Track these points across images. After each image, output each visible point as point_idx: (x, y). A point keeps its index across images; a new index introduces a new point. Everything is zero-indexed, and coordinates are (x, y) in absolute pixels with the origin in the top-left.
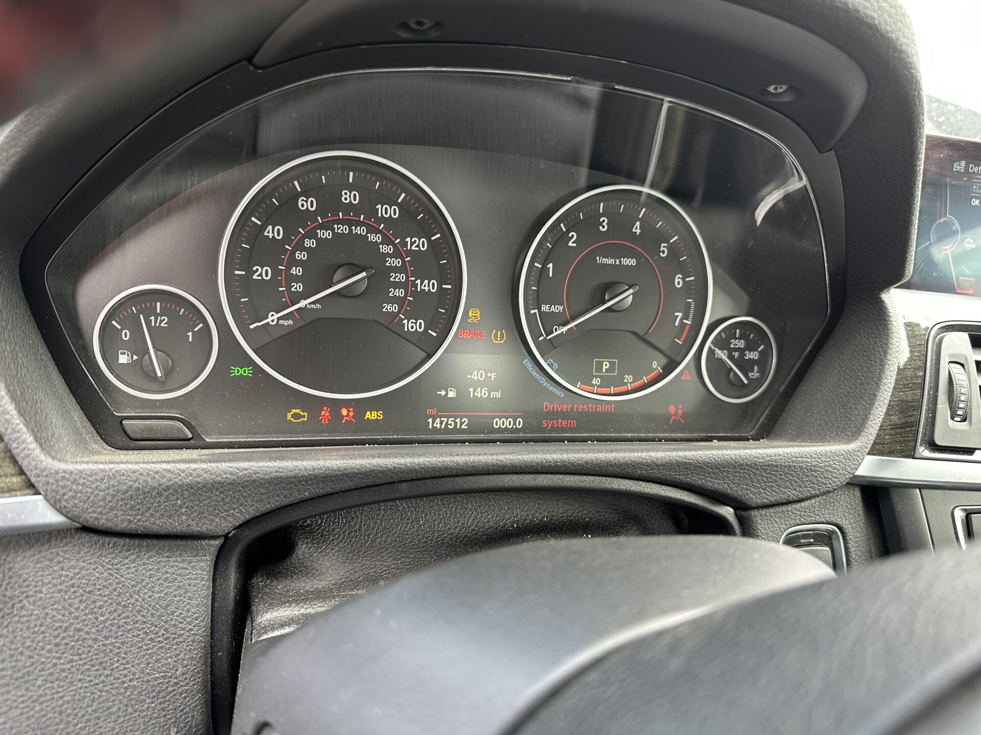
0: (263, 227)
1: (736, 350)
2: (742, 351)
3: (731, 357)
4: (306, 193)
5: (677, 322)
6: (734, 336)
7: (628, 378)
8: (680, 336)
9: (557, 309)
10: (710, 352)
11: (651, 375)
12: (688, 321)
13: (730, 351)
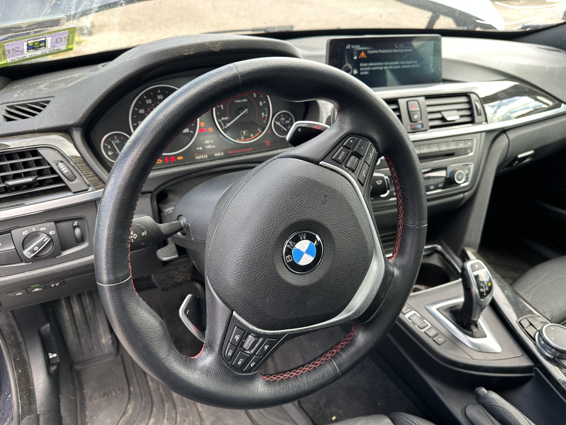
0: (138, 111)
1: (282, 121)
2: (284, 121)
3: (281, 124)
4: (148, 98)
5: (263, 116)
6: (281, 117)
7: (252, 135)
8: (264, 120)
9: (226, 118)
10: (275, 123)
11: (259, 133)
12: (266, 115)
13: (281, 122)
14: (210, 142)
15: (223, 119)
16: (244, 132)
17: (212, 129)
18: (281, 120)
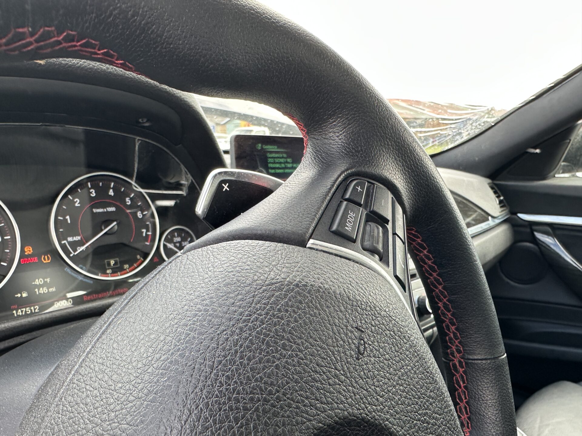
1: (177, 242)
2: (180, 243)
3: (175, 246)
5: (144, 235)
6: (174, 236)
7: (126, 266)
8: (147, 241)
9: (78, 238)
10: (165, 246)
11: (138, 263)
12: (150, 233)
13: (175, 244)
14: (45, 282)
15: (70, 239)
16: (112, 262)
17: (48, 259)
18: (175, 241)
